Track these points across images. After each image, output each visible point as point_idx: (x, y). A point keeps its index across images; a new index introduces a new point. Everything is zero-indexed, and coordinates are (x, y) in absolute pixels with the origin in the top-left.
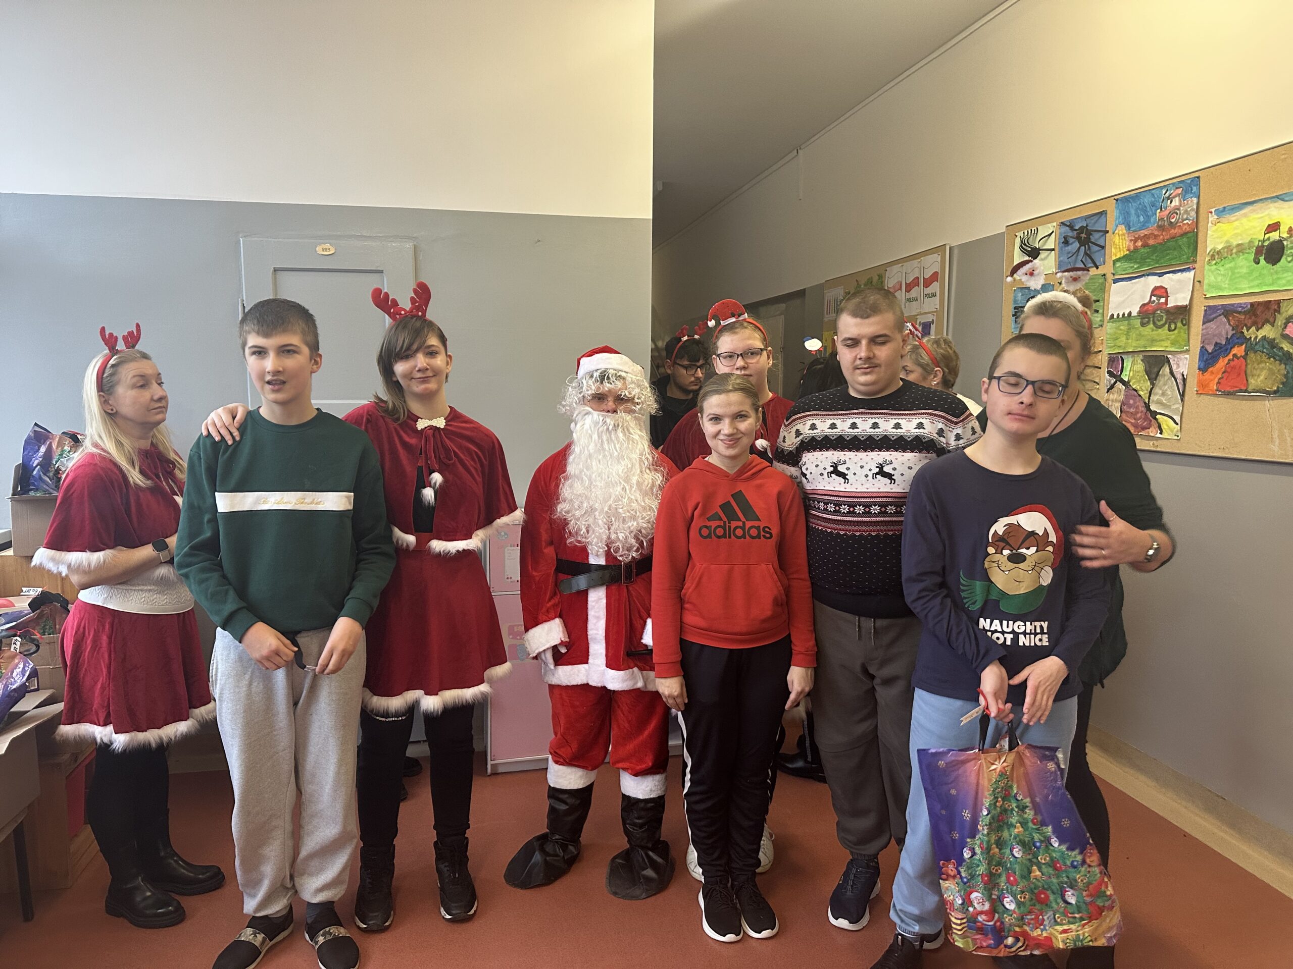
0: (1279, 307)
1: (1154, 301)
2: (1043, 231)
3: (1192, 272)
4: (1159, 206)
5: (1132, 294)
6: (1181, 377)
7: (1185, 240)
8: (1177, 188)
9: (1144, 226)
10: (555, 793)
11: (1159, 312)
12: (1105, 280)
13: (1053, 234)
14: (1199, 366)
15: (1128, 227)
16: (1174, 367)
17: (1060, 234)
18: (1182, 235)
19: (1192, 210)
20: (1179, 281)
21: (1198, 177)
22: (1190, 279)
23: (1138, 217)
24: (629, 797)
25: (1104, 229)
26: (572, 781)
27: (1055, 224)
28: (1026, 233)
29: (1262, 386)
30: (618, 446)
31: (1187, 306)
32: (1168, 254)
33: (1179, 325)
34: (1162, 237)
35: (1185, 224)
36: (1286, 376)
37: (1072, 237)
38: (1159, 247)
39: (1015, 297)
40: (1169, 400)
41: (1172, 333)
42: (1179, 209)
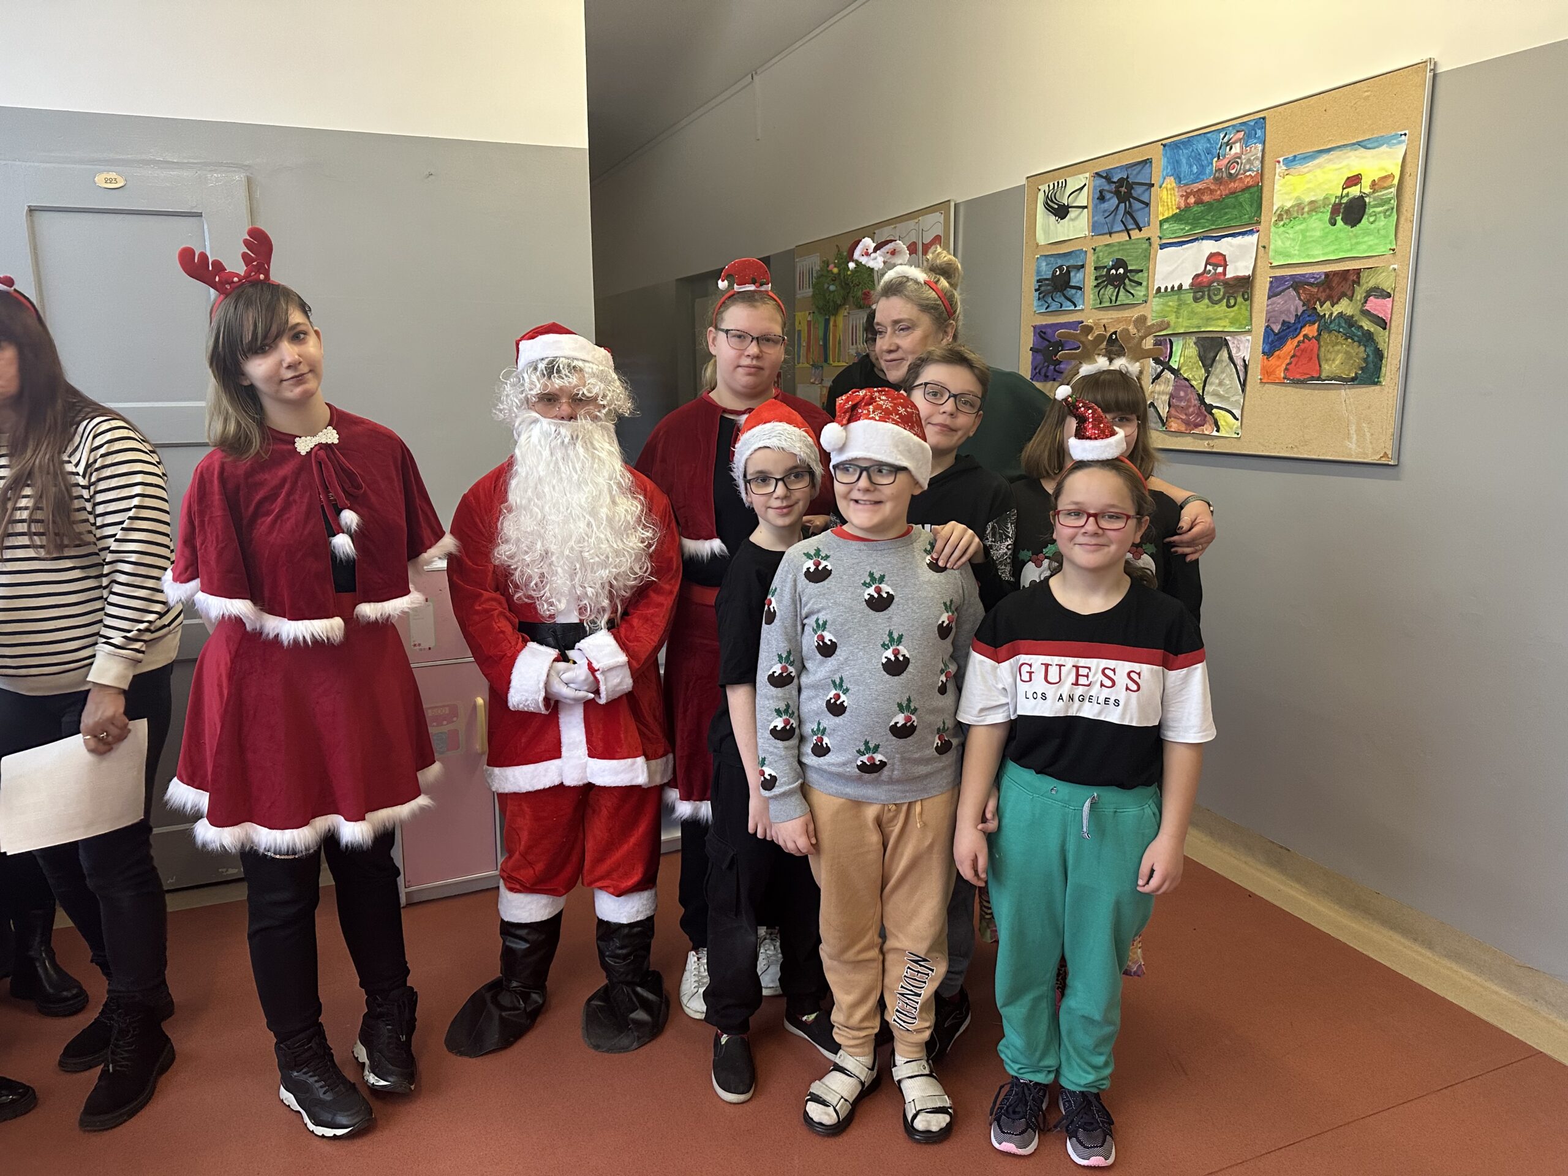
0: (1359, 277)
1: (1210, 271)
2: (1073, 184)
3: (1256, 236)
4: (1217, 155)
5: (1183, 262)
6: (1242, 363)
7: (1247, 195)
8: (1238, 131)
9: (1197, 178)
10: (509, 929)
11: (1215, 284)
12: (1150, 244)
13: (1086, 187)
14: (1263, 349)
15: (1179, 179)
16: (1234, 351)
17: (1095, 187)
18: (1243, 190)
19: (1257, 159)
20: (1240, 246)
21: (1264, 118)
22: (1253, 244)
23: (1191, 166)
24: (608, 923)
25: (1148, 182)
26: (533, 912)
27: (1087, 175)
28: (1051, 187)
29: (1338, 372)
30: (578, 466)
31: (1249, 277)
32: (1226, 214)
33: (1240, 299)
34: (1219, 192)
35: (1247, 176)
36: (1365, 360)
37: (1111, 192)
38: (1216, 204)
39: (1039, 267)
40: (1227, 391)
41: (1232, 309)
42: (1240, 158)
